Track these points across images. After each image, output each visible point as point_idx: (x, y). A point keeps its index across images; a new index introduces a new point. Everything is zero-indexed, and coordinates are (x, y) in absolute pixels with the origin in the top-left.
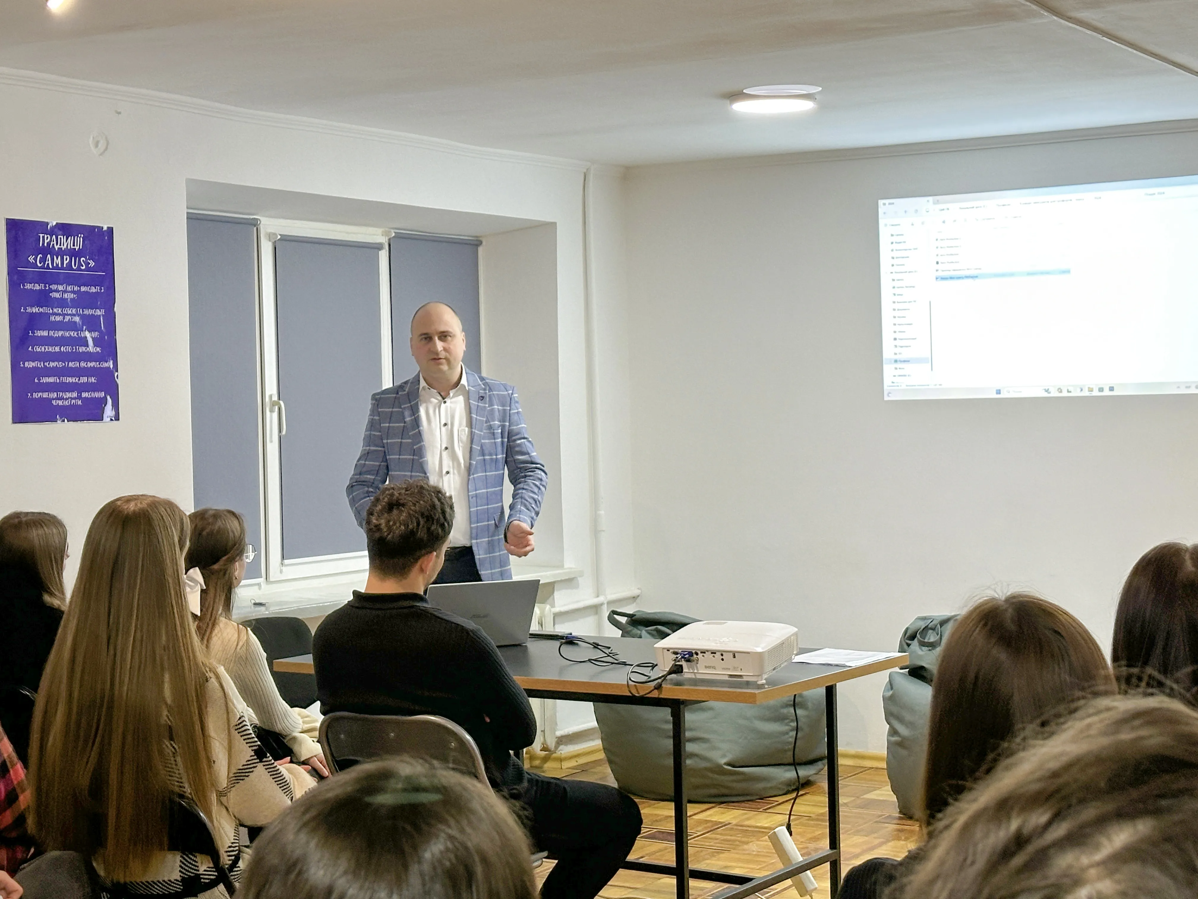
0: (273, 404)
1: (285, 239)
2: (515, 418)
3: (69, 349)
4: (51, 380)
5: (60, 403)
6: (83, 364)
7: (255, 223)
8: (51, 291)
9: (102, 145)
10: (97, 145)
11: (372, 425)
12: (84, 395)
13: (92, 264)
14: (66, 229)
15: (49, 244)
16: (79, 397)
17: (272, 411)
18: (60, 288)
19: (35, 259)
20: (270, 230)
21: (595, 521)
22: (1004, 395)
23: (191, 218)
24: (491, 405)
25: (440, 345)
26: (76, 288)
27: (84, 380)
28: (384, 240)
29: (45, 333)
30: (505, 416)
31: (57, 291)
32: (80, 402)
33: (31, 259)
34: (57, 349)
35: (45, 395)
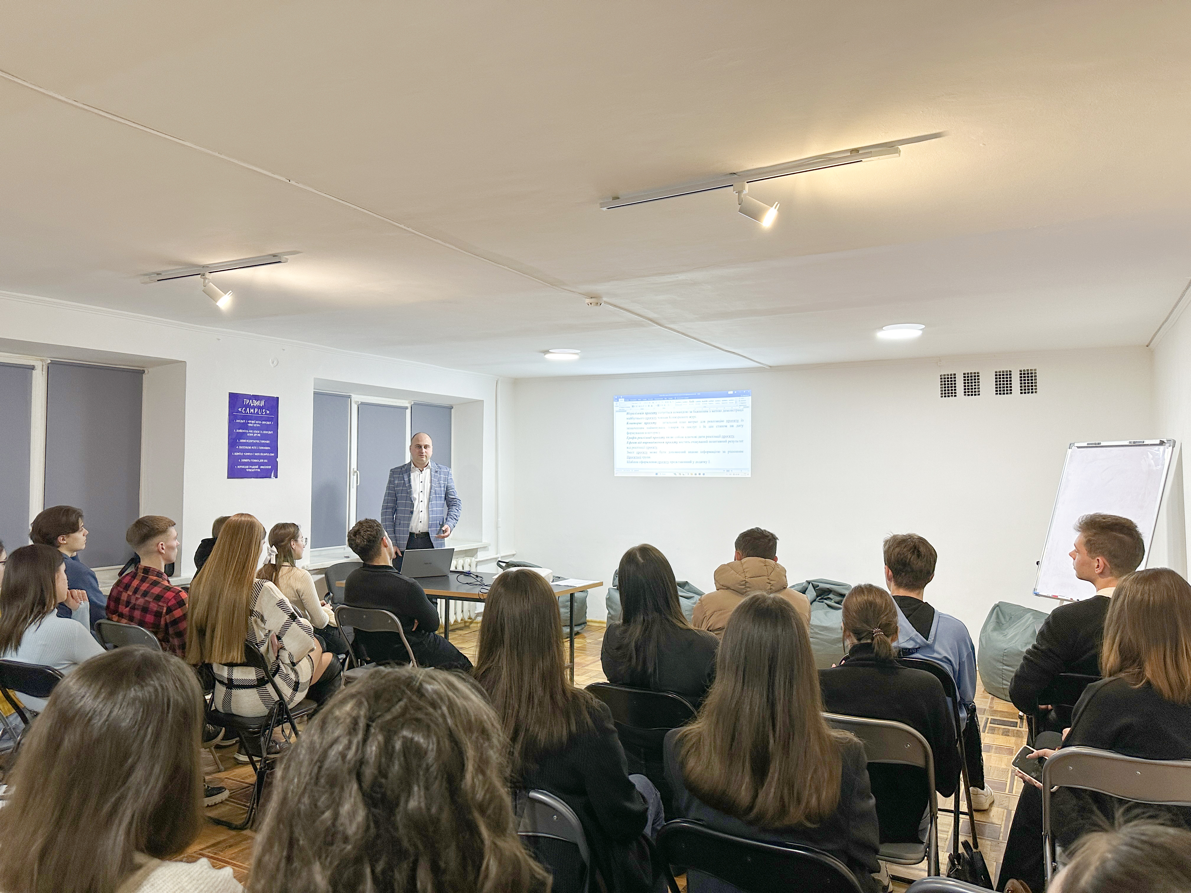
0: (355, 472)
1: (362, 403)
2: (449, 481)
3: (255, 448)
4: (246, 460)
5: (250, 470)
6: (262, 454)
7: (349, 397)
8: (249, 423)
9: (275, 363)
10: (273, 363)
11: (390, 482)
12: (261, 467)
13: (268, 412)
14: (257, 398)
15: (248, 403)
16: (259, 468)
17: (353, 475)
18: (253, 422)
19: (242, 410)
20: (356, 400)
21: (497, 523)
22: (659, 475)
23: (315, 393)
24: (440, 474)
25: (424, 450)
26: (260, 422)
27: (262, 461)
28: (409, 406)
29: (245, 441)
30: (446, 480)
31: (251, 423)
32: (259, 470)
33: (240, 409)
34: (250, 448)
35: (243, 467)
